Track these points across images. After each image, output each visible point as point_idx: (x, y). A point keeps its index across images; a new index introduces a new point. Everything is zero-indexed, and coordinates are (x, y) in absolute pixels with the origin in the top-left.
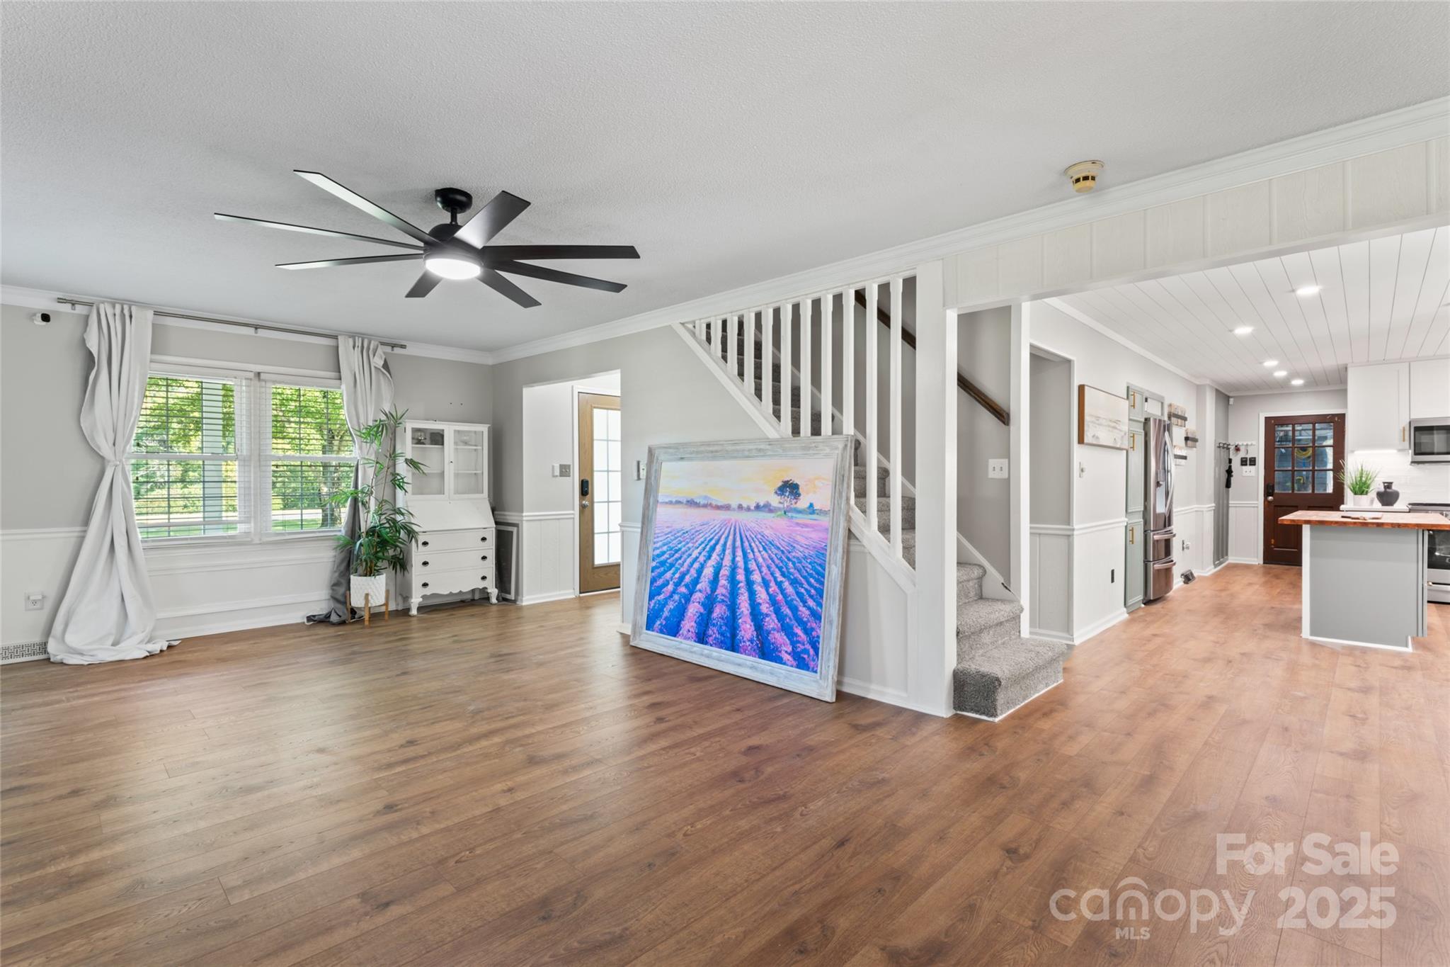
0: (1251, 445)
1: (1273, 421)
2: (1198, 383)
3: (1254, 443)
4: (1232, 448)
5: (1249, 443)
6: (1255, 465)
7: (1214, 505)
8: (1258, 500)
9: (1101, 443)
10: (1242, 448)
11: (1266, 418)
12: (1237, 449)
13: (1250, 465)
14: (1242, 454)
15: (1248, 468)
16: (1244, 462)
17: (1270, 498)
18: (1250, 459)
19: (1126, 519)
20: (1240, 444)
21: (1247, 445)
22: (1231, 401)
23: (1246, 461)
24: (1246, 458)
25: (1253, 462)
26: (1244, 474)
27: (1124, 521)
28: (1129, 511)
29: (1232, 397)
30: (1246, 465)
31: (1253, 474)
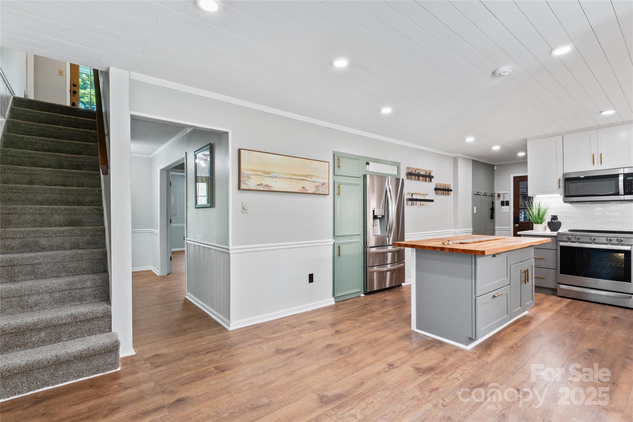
0: (506, 193)
1: (518, 179)
2: (453, 156)
3: (508, 192)
4: (496, 195)
5: (505, 193)
6: (508, 205)
7: (472, 229)
8: (510, 226)
9: (273, 190)
10: (502, 196)
11: (514, 177)
12: (499, 196)
13: (506, 205)
14: (501, 199)
15: (505, 207)
16: (503, 204)
17: (517, 225)
18: (506, 201)
19: (334, 241)
20: (501, 193)
21: (504, 193)
22: (495, 167)
23: (504, 203)
24: (504, 201)
25: (507, 203)
26: (503, 211)
27: (331, 242)
28: (336, 235)
29: (496, 165)
30: (504, 205)
31: (508, 211)
